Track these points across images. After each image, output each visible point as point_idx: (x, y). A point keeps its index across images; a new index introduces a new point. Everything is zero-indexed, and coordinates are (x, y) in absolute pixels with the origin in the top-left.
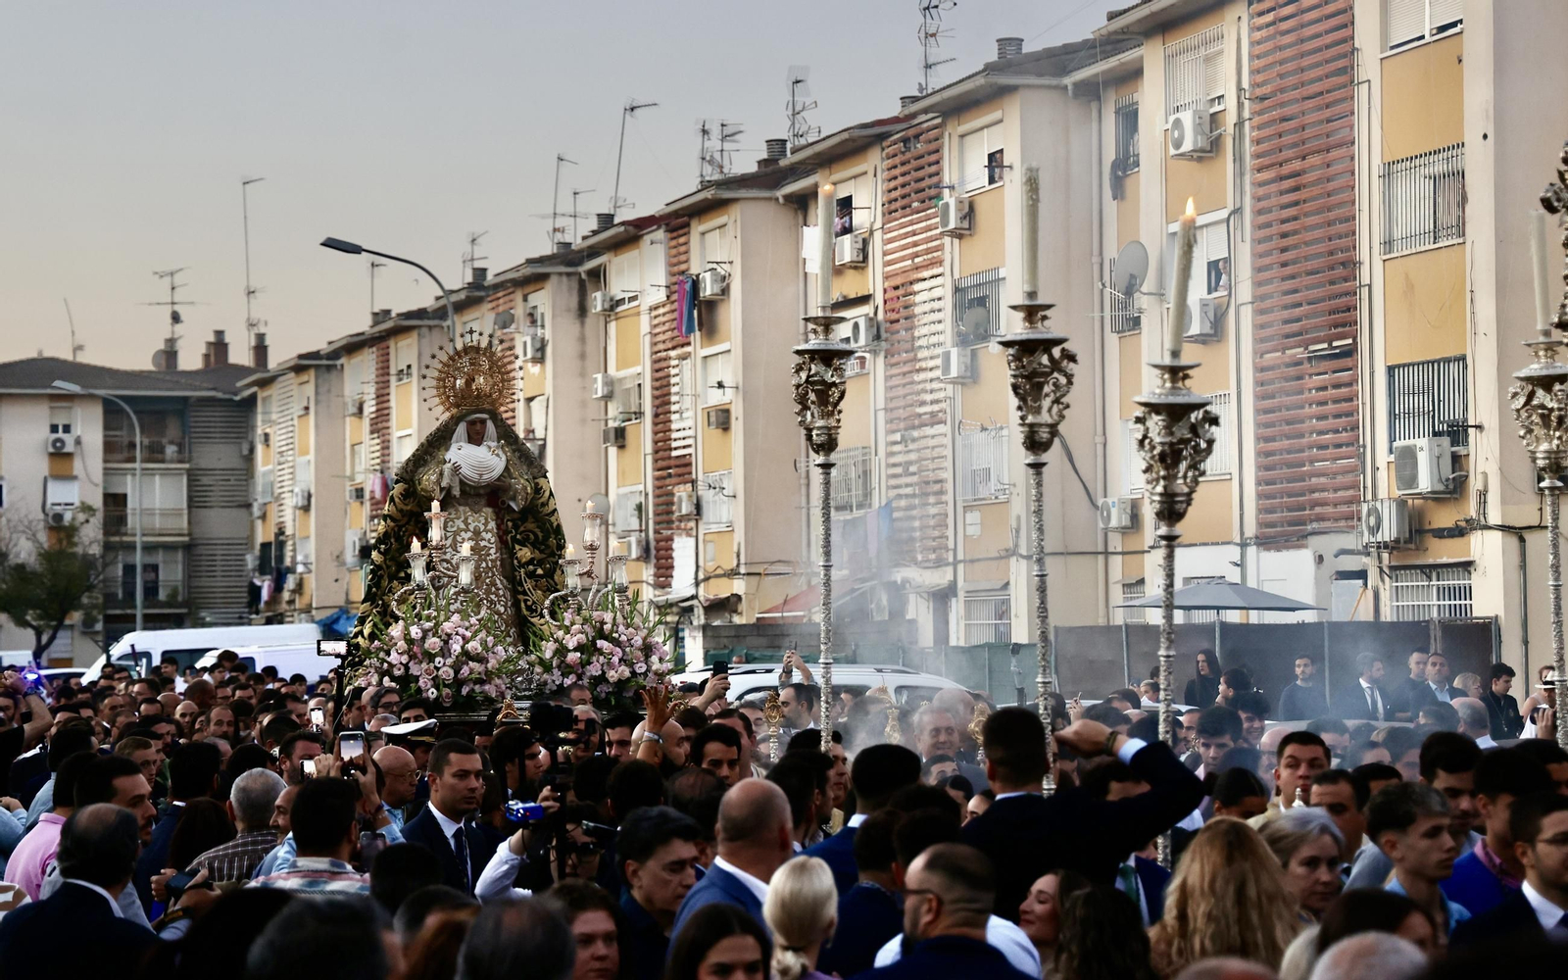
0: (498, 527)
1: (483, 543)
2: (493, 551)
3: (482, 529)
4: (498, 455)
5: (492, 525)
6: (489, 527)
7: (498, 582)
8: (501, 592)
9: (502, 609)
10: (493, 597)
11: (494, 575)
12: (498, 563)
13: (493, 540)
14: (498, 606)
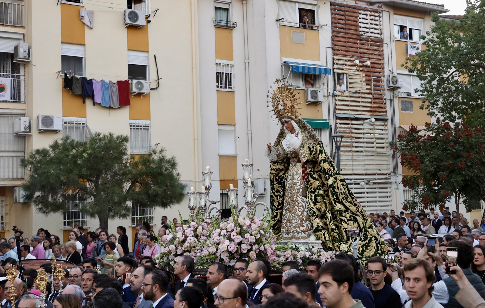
0: (303, 172)
1: (295, 181)
2: (299, 184)
3: (295, 173)
4: (297, 137)
5: (300, 171)
6: (299, 172)
7: (299, 199)
8: (300, 205)
9: (300, 213)
10: (296, 207)
11: (297, 196)
12: (301, 190)
13: (299, 179)
14: (298, 211)
